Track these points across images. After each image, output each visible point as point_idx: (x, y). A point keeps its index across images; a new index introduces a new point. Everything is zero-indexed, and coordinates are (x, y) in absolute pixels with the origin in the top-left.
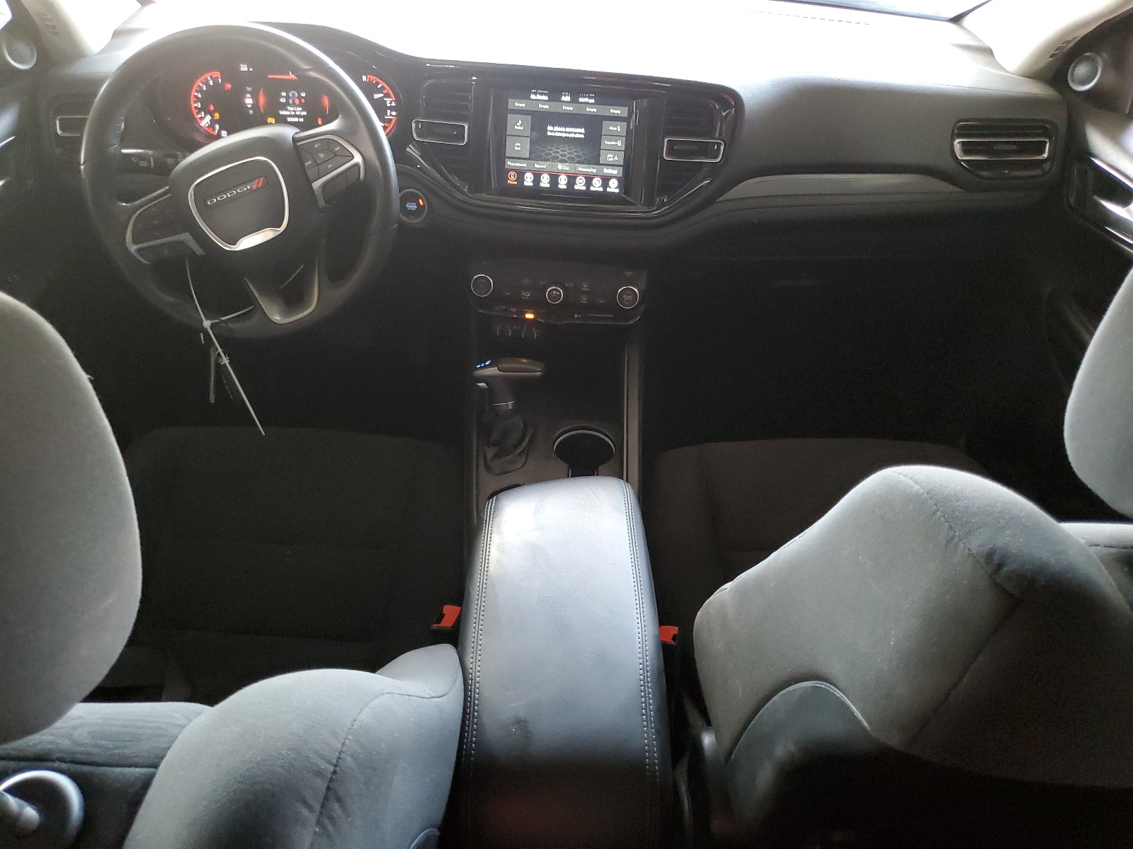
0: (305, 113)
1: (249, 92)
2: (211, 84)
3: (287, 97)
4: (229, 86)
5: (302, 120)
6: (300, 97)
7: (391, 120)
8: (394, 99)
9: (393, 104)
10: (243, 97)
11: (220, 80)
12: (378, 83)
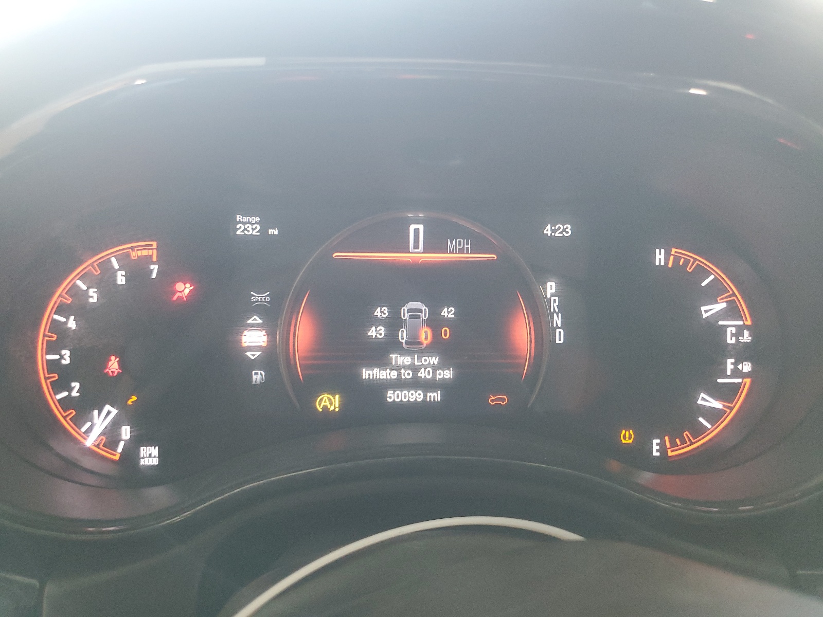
0: (448, 374)
1: (259, 310)
2: (121, 280)
3: (394, 324)
4: (184, 289)
5: (435, 396)
6: (435, 323)
7: (736, 388)
8: (749, 323)
9: (746, 338)
10: (238, 324)
11: (155, 268)
12: (702, 272)
